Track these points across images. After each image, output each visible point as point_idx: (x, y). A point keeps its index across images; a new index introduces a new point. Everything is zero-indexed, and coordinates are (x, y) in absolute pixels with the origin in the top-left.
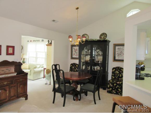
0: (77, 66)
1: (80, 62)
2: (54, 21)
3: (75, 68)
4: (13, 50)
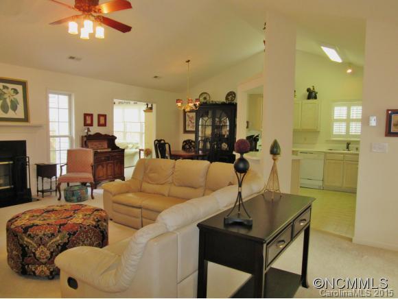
0: (193, 143)
1: (197, 137)
3: (190, 148)
4: (104, 120)
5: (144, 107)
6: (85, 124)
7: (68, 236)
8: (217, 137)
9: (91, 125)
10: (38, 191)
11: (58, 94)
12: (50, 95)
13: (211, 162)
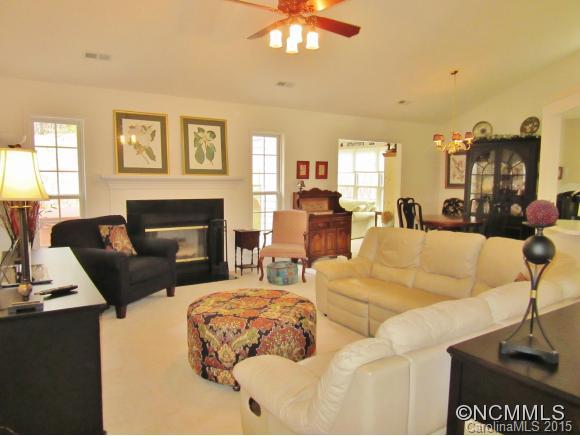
0: (461, 205)
1: (467, 194)
2: (402, 102)
3: (456, 211)
4: (325, 169)
5: (384, 150)
6: (299, 177)
7: (259, 336)
8: (504, 196)
9: (307, 177)
10: (236, 266)
11: (264, 135)
12: (254, 138)
13: (487, 237)
